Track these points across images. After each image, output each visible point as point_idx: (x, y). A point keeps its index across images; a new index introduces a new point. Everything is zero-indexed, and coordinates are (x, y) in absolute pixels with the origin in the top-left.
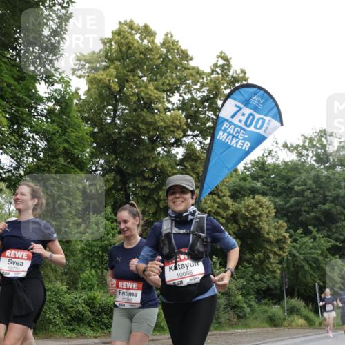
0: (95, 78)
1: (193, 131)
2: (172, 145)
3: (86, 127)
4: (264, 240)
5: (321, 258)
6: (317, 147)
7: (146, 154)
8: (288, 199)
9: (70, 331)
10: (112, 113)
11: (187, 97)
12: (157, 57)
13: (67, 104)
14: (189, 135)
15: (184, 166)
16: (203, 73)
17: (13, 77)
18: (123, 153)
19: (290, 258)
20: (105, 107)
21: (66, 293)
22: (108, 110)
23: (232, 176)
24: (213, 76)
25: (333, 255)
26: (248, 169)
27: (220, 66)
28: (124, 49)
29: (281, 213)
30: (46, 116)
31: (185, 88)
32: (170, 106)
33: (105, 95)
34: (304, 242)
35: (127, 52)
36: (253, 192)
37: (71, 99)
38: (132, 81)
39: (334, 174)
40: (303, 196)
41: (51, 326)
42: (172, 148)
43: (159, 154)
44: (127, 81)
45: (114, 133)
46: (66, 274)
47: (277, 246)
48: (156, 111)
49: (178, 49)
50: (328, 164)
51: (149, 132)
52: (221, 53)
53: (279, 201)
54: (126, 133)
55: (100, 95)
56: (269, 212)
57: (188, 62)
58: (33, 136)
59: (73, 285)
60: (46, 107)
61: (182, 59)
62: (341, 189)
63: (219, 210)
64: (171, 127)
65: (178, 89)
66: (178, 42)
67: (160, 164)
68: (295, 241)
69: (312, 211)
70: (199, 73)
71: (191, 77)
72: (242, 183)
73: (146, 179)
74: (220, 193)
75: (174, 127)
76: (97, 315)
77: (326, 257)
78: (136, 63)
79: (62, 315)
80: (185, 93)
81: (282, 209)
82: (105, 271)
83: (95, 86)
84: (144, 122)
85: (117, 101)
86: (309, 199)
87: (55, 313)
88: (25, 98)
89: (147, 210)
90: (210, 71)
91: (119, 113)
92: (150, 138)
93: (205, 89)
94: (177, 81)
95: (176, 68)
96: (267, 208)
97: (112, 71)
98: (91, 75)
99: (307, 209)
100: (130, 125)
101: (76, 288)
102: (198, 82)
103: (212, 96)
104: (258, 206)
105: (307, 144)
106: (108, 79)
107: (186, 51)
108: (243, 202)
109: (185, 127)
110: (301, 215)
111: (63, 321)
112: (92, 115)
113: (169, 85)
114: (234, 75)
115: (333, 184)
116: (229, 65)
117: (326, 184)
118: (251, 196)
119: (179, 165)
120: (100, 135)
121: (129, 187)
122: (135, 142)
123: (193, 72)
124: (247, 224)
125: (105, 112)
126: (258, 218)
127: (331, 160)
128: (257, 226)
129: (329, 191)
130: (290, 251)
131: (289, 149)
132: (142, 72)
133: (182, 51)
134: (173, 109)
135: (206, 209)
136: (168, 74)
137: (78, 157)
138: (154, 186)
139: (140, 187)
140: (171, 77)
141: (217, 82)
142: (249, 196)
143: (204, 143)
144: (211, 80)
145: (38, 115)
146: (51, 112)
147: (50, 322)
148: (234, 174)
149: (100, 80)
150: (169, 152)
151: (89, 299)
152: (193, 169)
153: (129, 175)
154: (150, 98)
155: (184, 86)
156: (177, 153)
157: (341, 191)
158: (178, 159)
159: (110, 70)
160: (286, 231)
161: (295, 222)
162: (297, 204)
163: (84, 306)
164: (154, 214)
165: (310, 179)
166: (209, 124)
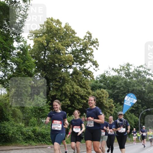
0: (37, 40)
1: (77, 62)
2: (68, 68)
3: (33, 60)
4: (104, 107)
5: (127, 114)
6: (125, 70)
7: (57, 71)
8: (114, 91)
9: (26, 143)
10: (44, 55)
11: (74, 49)
12: (62, 32)
13: (25, 50)
14: (75, 64)
15: (73, 76)
16: (81, 39)
17: (3, 39)
18: (48, 71)
19: (114, 114)
20: (41, 52)
21: (24, 127)
22: (42, 53)
23: (92, 81)
24: (84, 41)
25: (132, 113)
26: (98, 78)
27: (87, 37)
28: (49, 29)
29: (111, 96)
30: (16, 55)
31: (74, 45)
32: (67, 52)
33: (41, 47)
34: (120, 108)
35: (50, 30)
36: (100, 87)
37: (27, 48)
38: (52, 42)
39: (132, 81)
40: (120, 90)
41: (18, 141)
42: (68, 69)
43: (63, 71)
44: (50, 42)
45: (45, 63)
46: (24, 119)
47: (109, 109)
48: (62, 54)
49: (71, 29)
50: (130, 77)
51: (59, 62)
52: (88, 31)
53: (110, 91)
54: (49, 63)
55: (39, 47)
56: (106, 96)
57: (74, 34)
58: (11, 63)
59: (27, 124)
60: (17, 52)
61: (72, 33)
62: (135, 87)
63: (86, 94)
64: (68, 61)
65: (70, 46)
66: (71, 27)
67: (63, 75)
68: (116, 107)
69: (123, 96)
70: (79, 39)
71: (76, 41)
72: (96, 84)
73: (57, 81)
74: (87, 87)
75: (69, 61)
76: (37, 136)
77: (129, 114)
78: (53, 35)
79: (22, 136)
80: (73, 47)
81: (111, 94)
82: (40, 118)
83: (37, 43)
84: (57, 58)
85: (46, 50)
86: (122, 91)
87: (19, 135)
88: (8, 48)
89: (57, 94)
90: (83, 39)
91: (46, 54)
92: (59, 65)
93: (82, 46)
94: (70, 42)
95: (70, 37)
96: (106, 94)
97: (44, 37)
98: (35, 39)
99: (121, 95)
100: (51, 59)
101: (28, 126)
102: (79, 43)
103: (84, 49)
104: (102, 93)
105: (122, 69)
106: (42, 40)
107: (74, 30)
108: (96, 92)
109: (73, 61)
110: (119, 97)
111: (23, 139)
112: (35, 55)
113: (67, 44)
114: (93, 40)
115: (131, 85)
116: (91, 37)
117: (129, 85)
118: (99, 89)
119: (70, 76)
120: (39, 63)
121: (50, 85)
122: (53, 67)
123: (77, 39)
124: (98, 100)
125: (41, 54)
126: (102, 98)
127: (131, 75)
128: (102, 101)
129: (130, 88)
130: (115, 111)
131: (114, 71)
132: (56, 38)
133: (72, 30)
134: (68, 54)
135: (81, 94)
136: (67, 39)
137: (30, 72)
138: (60, 84)
139: (55, 85)
140: (68, 40)
141: (86, 43)
142: (98, 89)
143: (81, 68)
144: (84, 42)
145: (14, 55)
146: (19, 53)
147: (17, 139)
148: (93, 80)
149: (39, 41)
150: (67, 71)
151: (33, 130)
152: (76, 78)
153: (50, 79)
154: (59, 49)
155: (73, 44)
156: (70, 71)
157: (135, 88)
158: (70, 74)
159: (43, 37)
160: (113, 103)
161: (117, 100)
162: (118, 92)
163: (31, 132)
164: (60, 96)
165: (123, 83)
166: (83, 60)
